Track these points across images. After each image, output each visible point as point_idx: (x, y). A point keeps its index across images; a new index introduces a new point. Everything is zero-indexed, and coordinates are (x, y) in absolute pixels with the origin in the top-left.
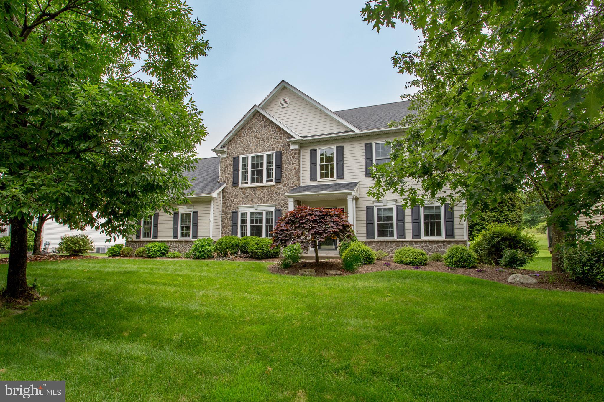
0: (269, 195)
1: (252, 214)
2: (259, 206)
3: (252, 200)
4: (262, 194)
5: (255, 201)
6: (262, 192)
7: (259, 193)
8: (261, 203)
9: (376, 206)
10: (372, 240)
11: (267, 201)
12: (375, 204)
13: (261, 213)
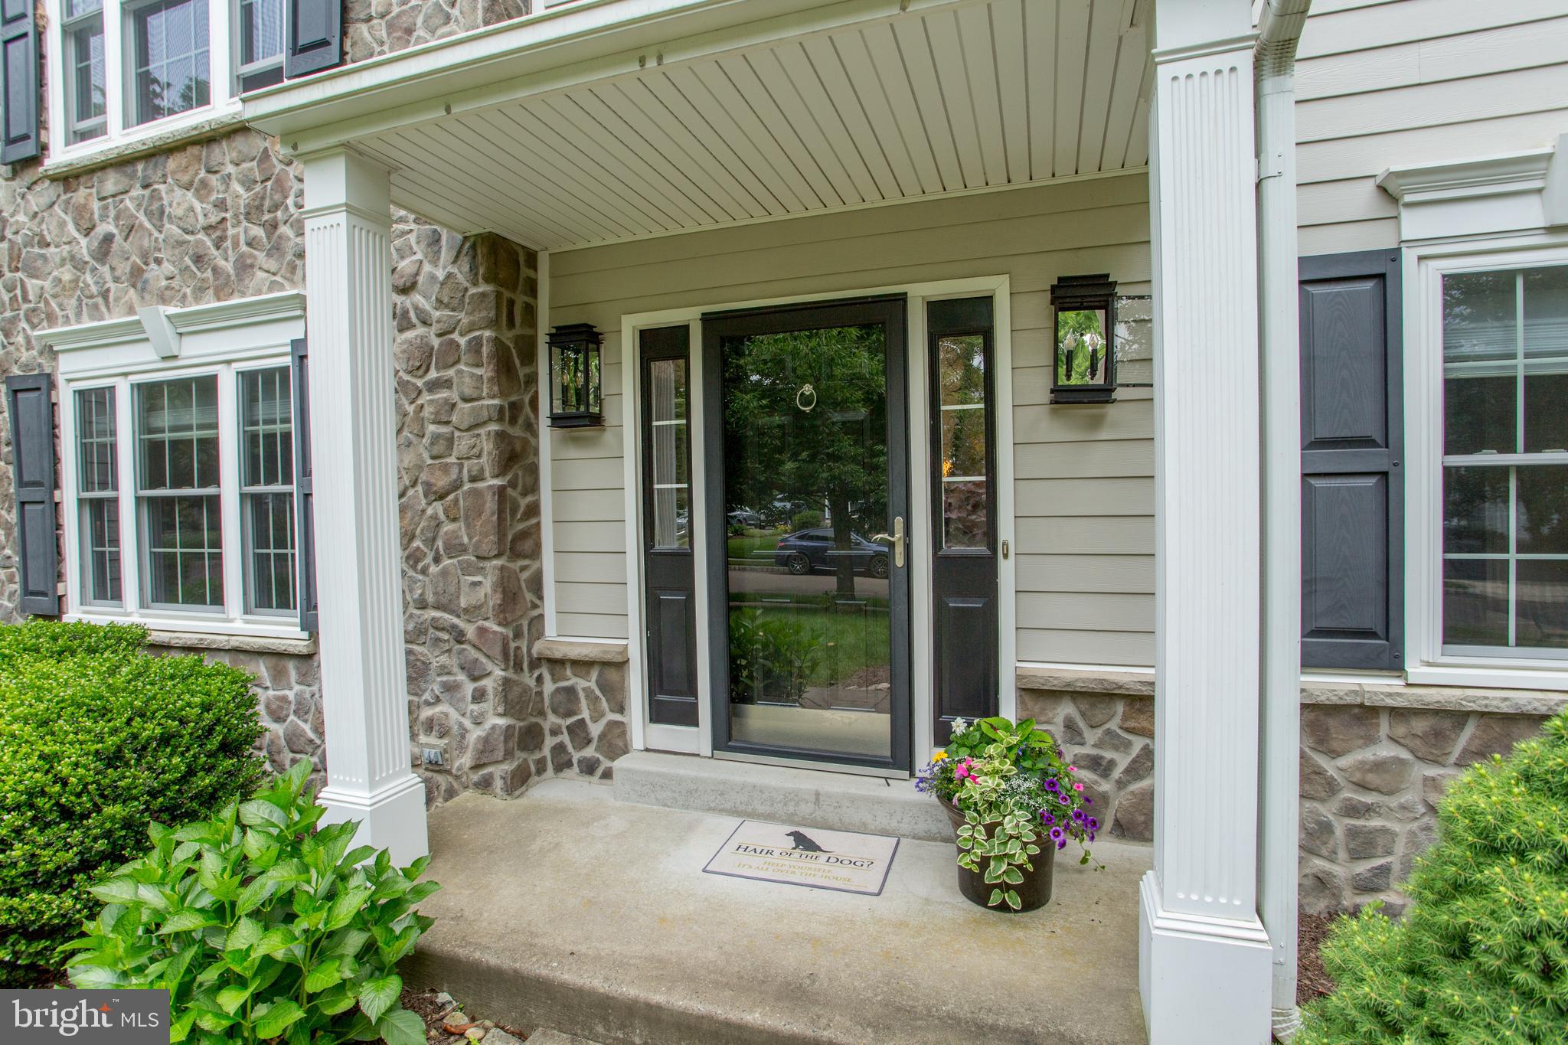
0: (252, 213)
1: (149, 395)
2: (185, 326)
3: (136, 275)
4: (202, 211)
5: (156, 275)
6: (202, 189)
7: (179, 200)
8: (200, 291)
9: (1431, 247)
10: (1376, 686)
11: (244, 267)
12: (1414, 224)
13: (207, 387)
